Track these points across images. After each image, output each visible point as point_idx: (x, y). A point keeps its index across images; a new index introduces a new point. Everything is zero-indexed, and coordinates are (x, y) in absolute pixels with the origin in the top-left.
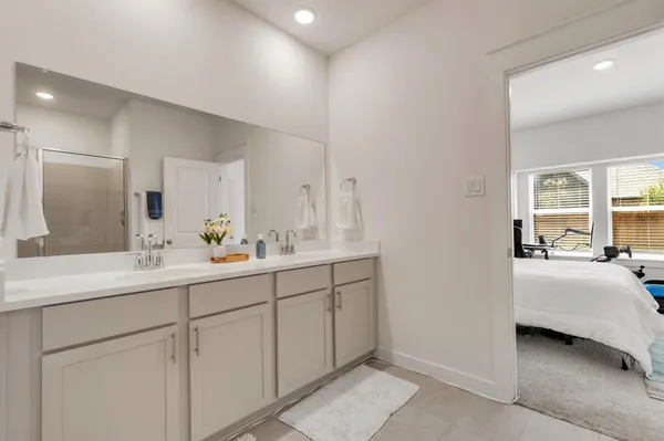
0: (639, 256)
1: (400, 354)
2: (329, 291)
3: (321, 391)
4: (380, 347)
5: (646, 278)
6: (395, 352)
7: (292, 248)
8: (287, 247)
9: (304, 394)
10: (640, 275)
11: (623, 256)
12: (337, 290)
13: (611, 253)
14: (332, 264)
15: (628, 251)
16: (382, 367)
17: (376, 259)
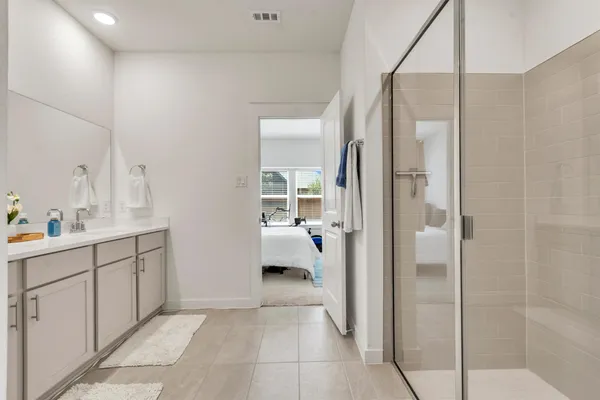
0: (310, 223)
1: (186, 301)
2: (134, 259)
3: (127, 342)
4: (169, 300)
5: (313, 234)
6: (182, 300)
7: (83, 226)
8: (78, 224)
9: (114, 347)
10: (310, 233)
11: (303, 223)
12: (141, 257)
13: (298, 222)
14: (137, 237)
15: (304, 220)
16: (174, 313)
17: (166, 232)
